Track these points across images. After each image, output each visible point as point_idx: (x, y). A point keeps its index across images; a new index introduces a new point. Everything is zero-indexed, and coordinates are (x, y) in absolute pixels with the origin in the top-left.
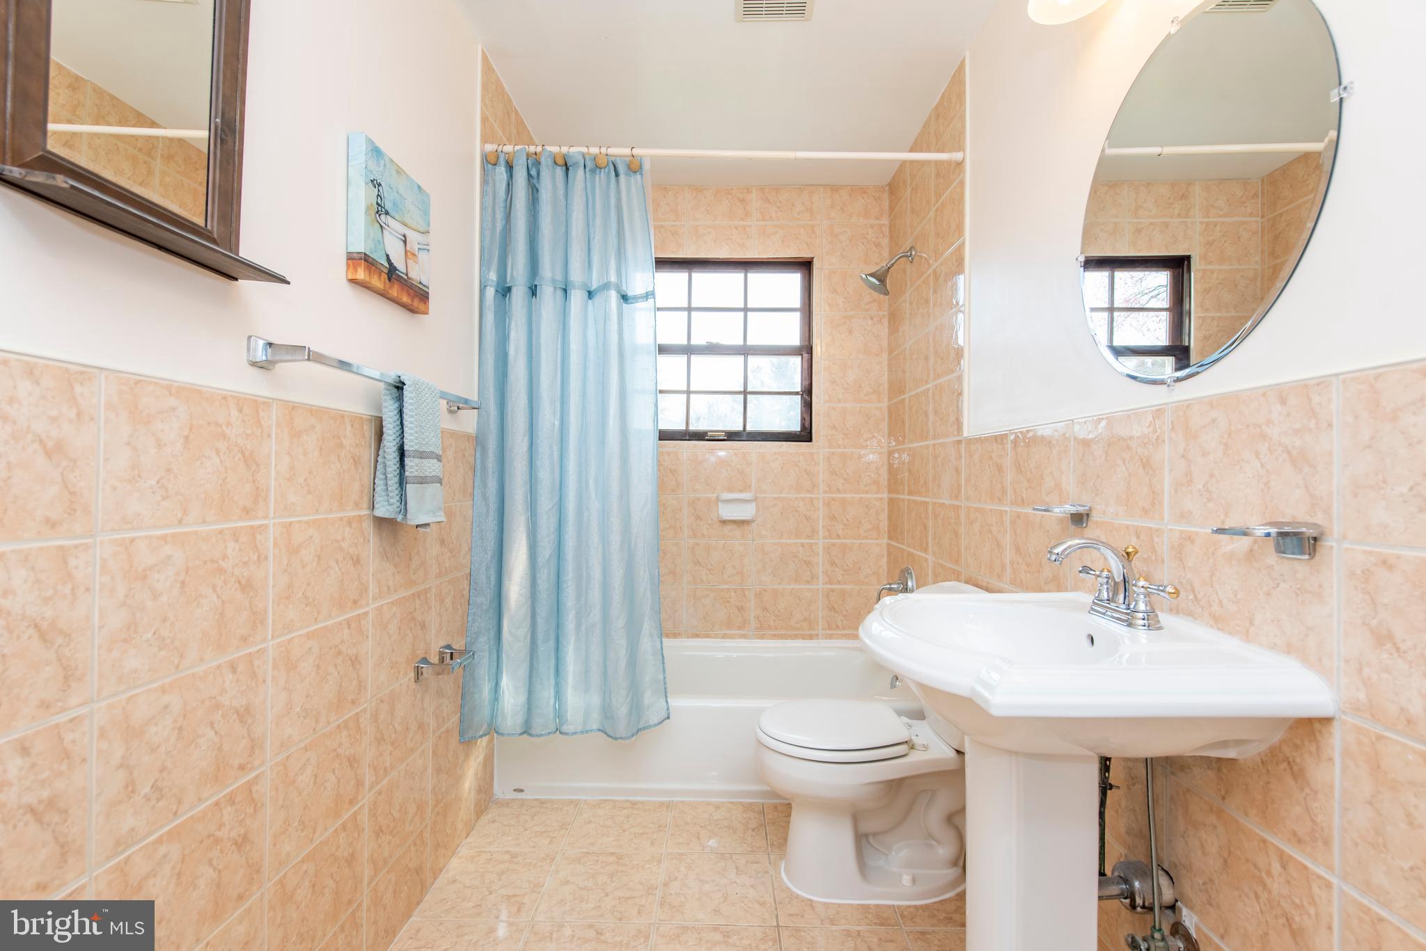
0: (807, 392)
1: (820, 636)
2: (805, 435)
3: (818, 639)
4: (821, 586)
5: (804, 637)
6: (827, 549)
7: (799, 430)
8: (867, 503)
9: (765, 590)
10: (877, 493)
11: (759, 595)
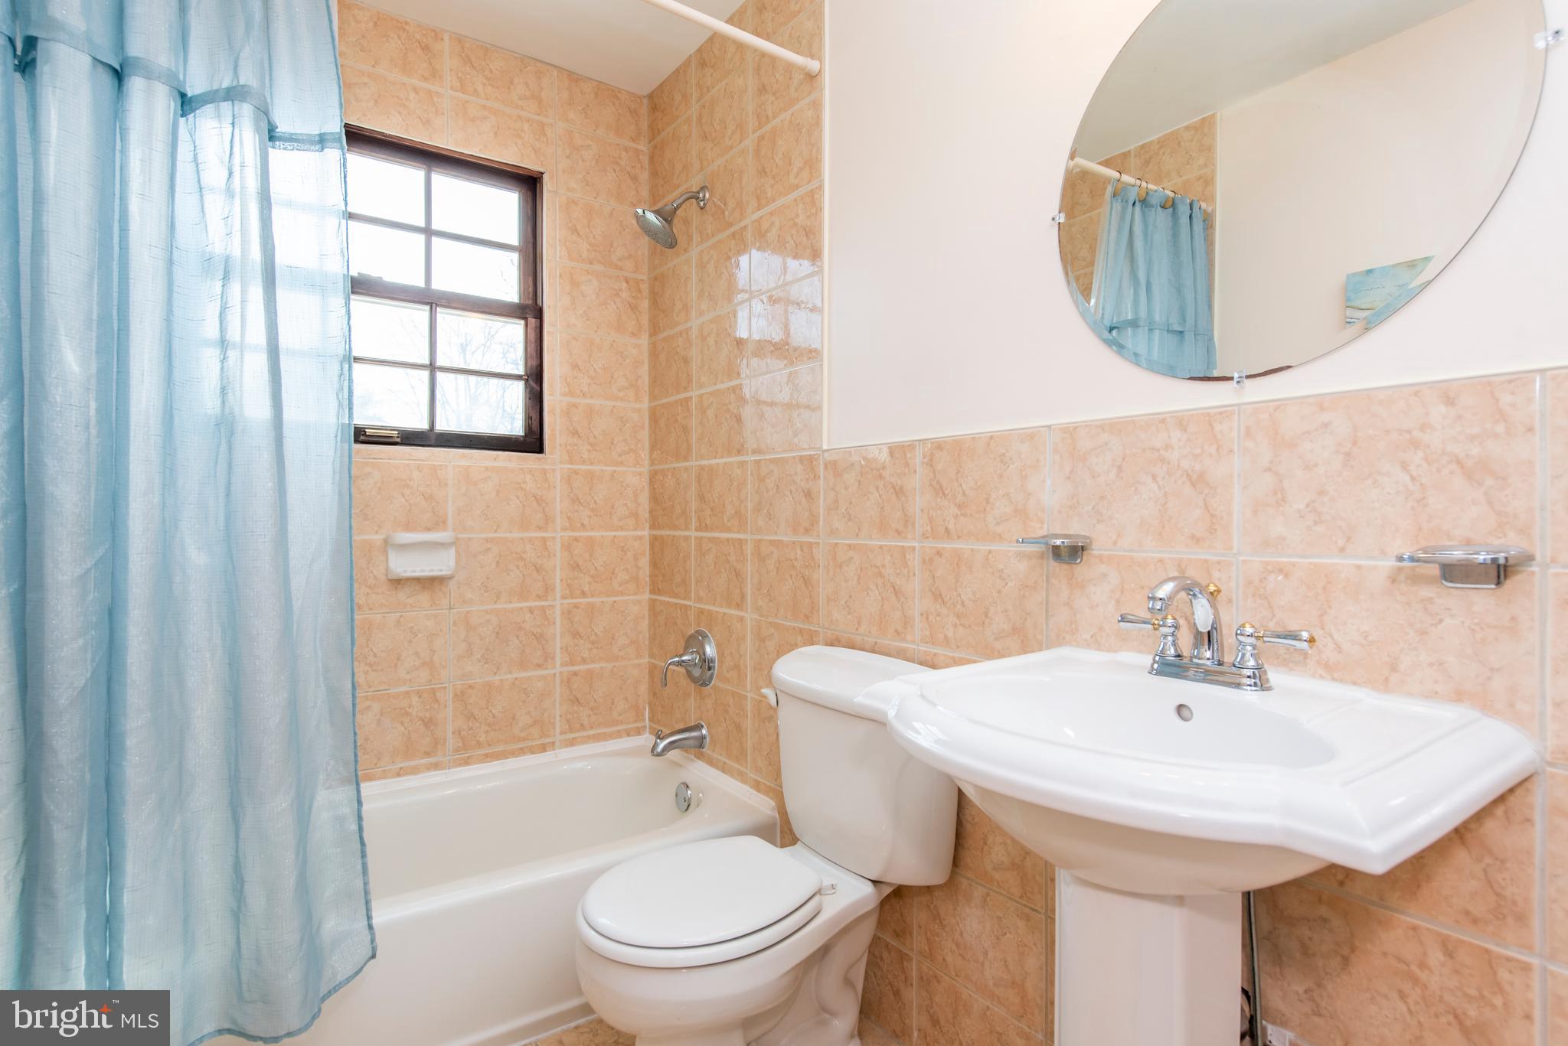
0: (535, 378)
1: (557, 744)
2: (532, 442)
3: (554, 750)
4: (558, 669)
5: (532, 751)
6: (568, 614)
7: (522, 433)
8: (623, 545)
9: (470, 687)
10: (635, 530)
11: (460, 696)
